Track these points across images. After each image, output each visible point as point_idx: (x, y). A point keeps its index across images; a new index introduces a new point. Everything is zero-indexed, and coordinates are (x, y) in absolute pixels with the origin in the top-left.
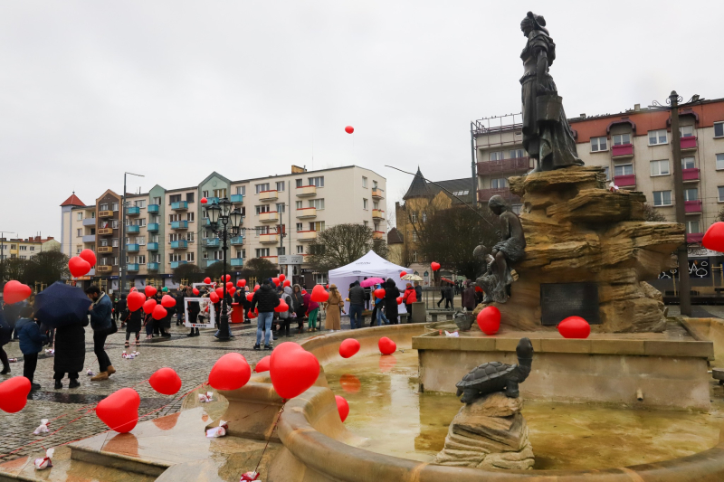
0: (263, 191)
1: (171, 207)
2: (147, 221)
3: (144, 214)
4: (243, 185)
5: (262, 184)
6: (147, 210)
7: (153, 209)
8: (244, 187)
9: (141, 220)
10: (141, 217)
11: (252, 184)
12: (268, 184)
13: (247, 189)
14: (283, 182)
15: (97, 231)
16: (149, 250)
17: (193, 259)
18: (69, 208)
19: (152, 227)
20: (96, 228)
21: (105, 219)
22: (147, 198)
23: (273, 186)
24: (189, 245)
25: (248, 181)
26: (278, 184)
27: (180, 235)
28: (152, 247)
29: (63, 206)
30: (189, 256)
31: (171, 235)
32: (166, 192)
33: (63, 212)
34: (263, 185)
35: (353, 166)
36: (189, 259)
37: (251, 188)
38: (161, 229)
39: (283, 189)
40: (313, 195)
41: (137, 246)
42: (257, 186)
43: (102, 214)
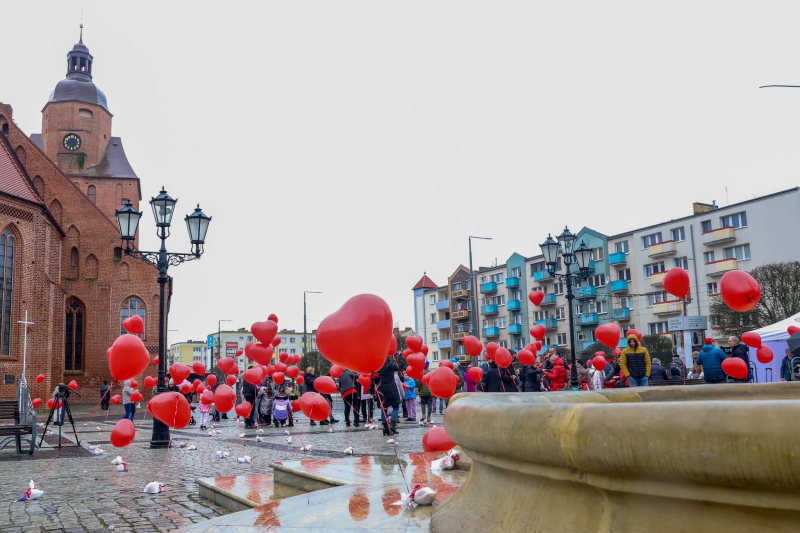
0: (654, 244)
1: (533, 279)
2: (507, 298)
3: (503, 290)
4: (624, 239)
5: (650, 236)
6: (505, 285)
7: (512, 284)
8: (626, 243)
9: (499, 297)
10: (499, 294)
11: (637, 237)
12: (660, 234)
13: (630, 243)
14: (682, 229)
15: (451, 315)
16: (510, 334)
17: (565, 342)
18: (422, 291)
19: (513, 305)
20: (451, 311)
21: (459, 300)
22: (504, 271)
23: (667, 235)
24: (559, 324)
25: (631, 234)
26: (674, 231)
27: (547, 312)
28: (514, 329)
29: (415, 289)
30: (559, 338)
31: (536, 313)
32: (527, 260)
33: (416, 296)
34: (653, 236)
36: (560, 343)
37: (635, 243)
38: (523, 307)
39: (683, 238)
40: (732, 240)
41: (497, 329)
42: (644, 238)
43: (455, 294)
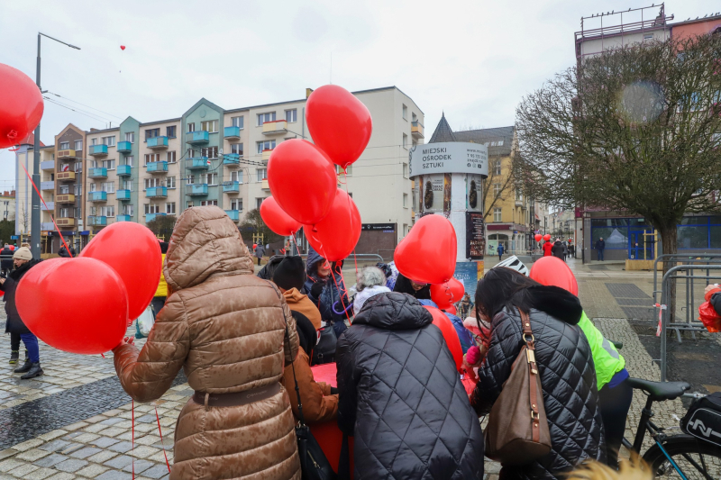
0: (267, 122)
1: (146, 145)
2: (117, 162)
3: (113, 154)
4: (240, 114)
5: (265, 113)
6: (116, 149)
7: (124, 147)
8: (241, 118)
9: (109, 161)
10: (109, 158)
11: (253, 113)
12: (274, 113)
13: (245, 120)
14: (295, 110)
15: (56, 174)
16: (119, 199)
17: (174, 211)
18: (25, 149)
19: (123, 171)
20: (56, 171)
22: (117, 134)
23: (281, 115)
24: (170, 193)
25: (247, 109)
26: (287, 112)
27: (157, 180)
28: (123, 195)
30: (169, 207)
31: (147, 181)
32: (141, 125)
33: (18, 154)
34: (267, 114)
35: (393, 88)
36: (169, 211)
37: (251, 119)
38: (133, 173)
39: (295, 119)
41: (104, 193)
42: (259, 115)
43: (61, 154)
